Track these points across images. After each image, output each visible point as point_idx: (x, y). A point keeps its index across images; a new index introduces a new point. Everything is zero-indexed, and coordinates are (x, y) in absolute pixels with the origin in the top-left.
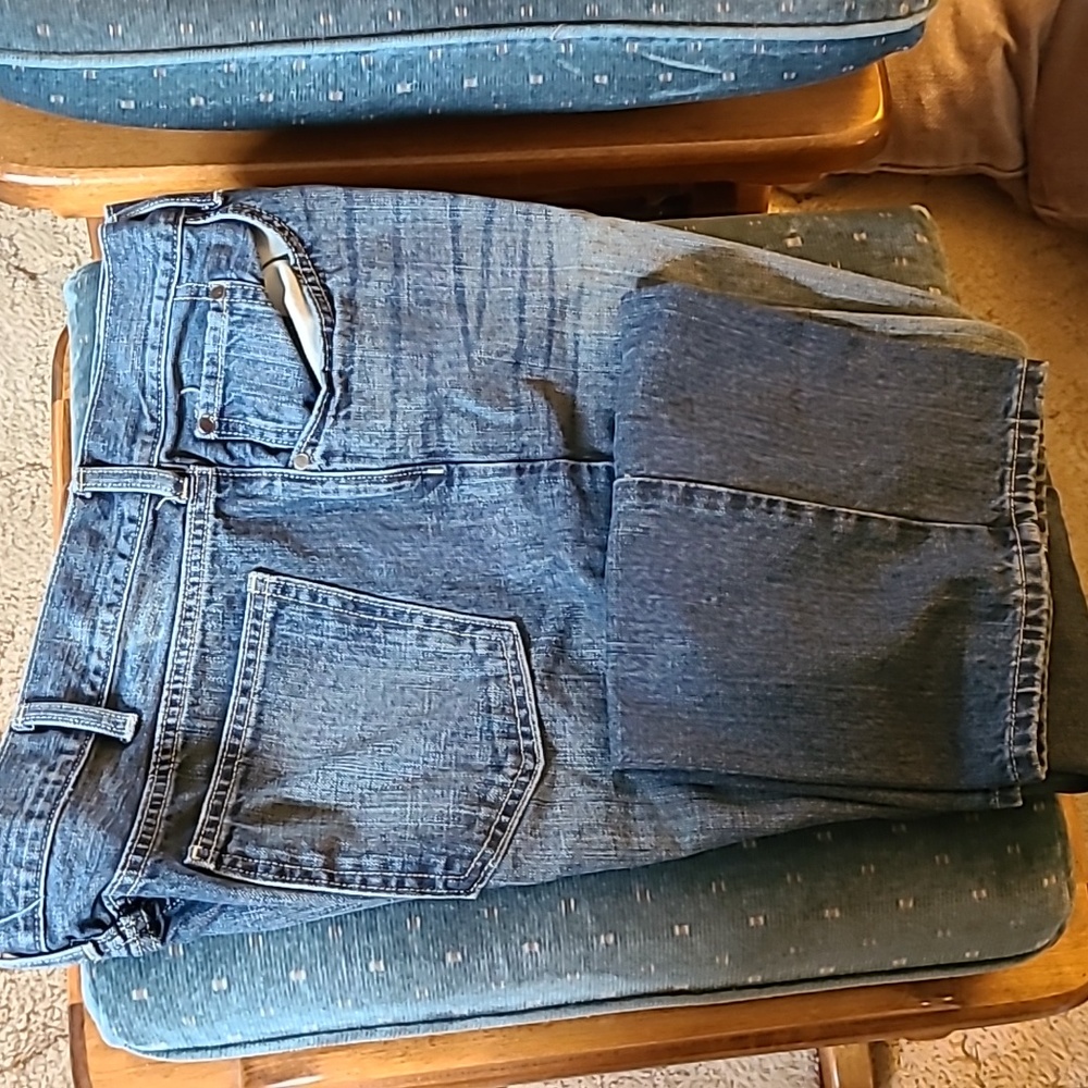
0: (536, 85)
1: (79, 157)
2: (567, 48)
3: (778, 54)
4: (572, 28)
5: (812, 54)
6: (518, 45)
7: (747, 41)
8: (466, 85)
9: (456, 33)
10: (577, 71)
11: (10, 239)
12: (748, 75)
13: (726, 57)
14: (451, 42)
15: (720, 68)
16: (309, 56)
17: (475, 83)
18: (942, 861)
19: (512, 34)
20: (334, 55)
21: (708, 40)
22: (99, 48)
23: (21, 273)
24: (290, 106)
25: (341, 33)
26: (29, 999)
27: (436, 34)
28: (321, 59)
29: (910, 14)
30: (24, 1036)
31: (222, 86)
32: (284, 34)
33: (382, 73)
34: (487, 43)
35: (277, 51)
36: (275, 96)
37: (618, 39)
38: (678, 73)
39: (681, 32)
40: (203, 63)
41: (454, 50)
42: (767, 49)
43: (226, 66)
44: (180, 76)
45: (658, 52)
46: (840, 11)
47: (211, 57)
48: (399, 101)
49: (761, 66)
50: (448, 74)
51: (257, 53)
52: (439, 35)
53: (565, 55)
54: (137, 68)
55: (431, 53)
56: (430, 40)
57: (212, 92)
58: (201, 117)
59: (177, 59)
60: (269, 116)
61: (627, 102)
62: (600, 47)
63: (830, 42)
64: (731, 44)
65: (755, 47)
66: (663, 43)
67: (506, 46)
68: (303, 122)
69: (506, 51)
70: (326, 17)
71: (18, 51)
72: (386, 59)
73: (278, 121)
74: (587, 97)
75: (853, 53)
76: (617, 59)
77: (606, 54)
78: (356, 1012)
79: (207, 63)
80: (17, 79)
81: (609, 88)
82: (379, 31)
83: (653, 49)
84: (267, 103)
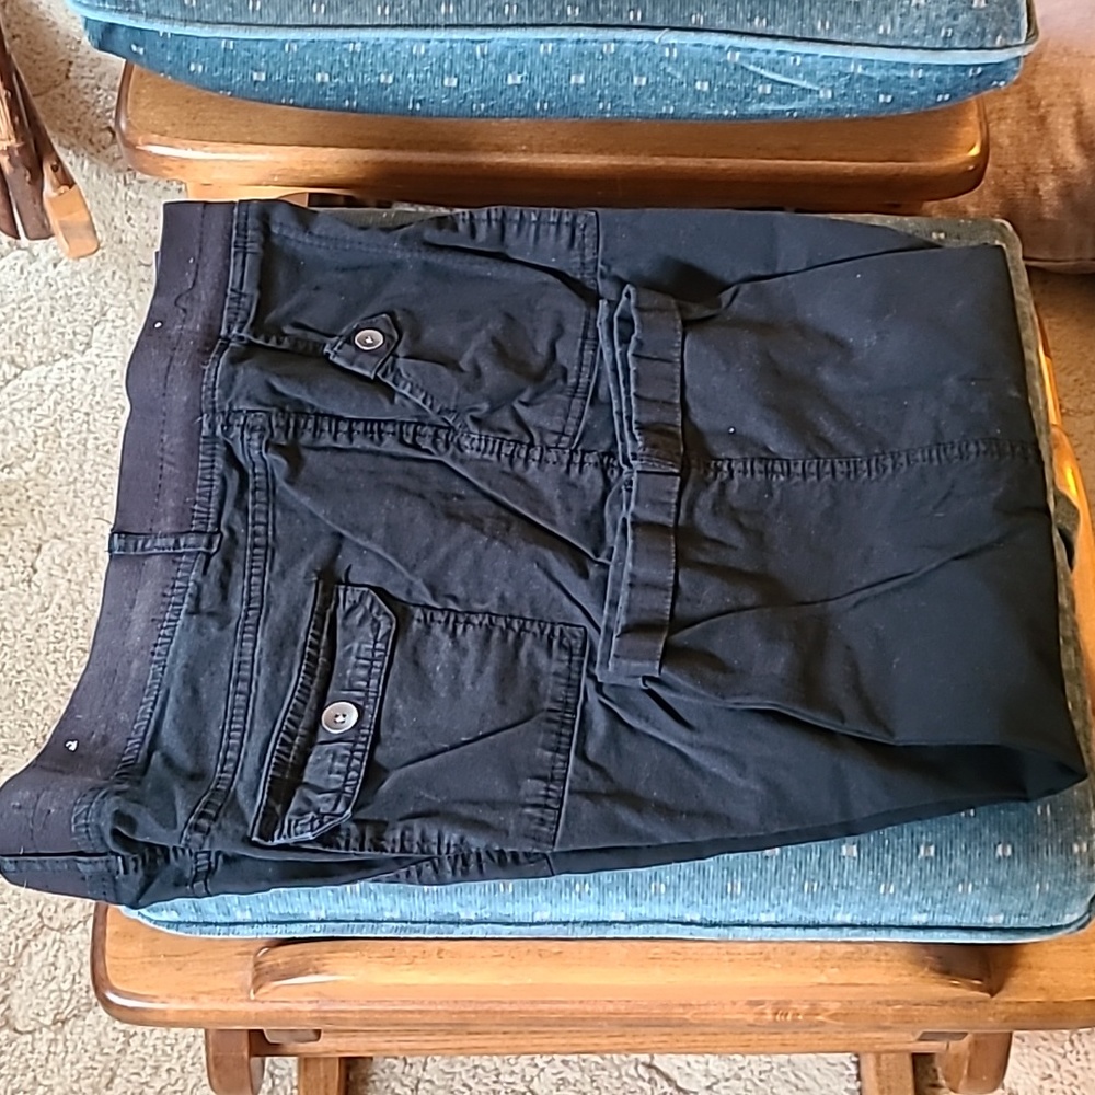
0: (639, 87)
1: (215, 133)
2: (671, 52)
3: (874, 75)
4: (677, 33)
5: (906, 77)
6: (625, 45)
7: (844, 58)
8: (573, 80)
9: (567, 29)
10: (679, 75)
12: (845, 95)
13: (823, 73)
14: (562, 36)
15: (817, 84)
16: (429, 41)
17: (581, 80)
18: (967, 814)
19: (620, 34)
20: (452, 41)
21: (807, 55)
22: (237, 20)
24: (408, 91)
25: (461, 22)
26: (75, 960)
27: (547, 29)
28: (440, 45)
29: (1007, 47)
30: (66, 996)
31: (346, 65)
32: (407, 18)
33: (494, 62)
34: (596, 41)
35: (400, 34)
36: (394, 78)
37: (720, 48)
38: (776, 86)
39: (782, 45)
40: (330, 41)
41: (564, 46)
42: (864, 69)
43: (352, 45)
44: (308, 52)
45: (756, 64)
46: (936, 37)
47: (338, 35)
48: (510, 93)
49: (858, 85)
50: (556, 69)
51: (382, 34)
52: (550, 29)
53: (669, 59)
54: (270, 40)
55: (542, 46)
56: (542, 34)
57: (336, 69)
58: (325, 94)
59: (309, 35)
60: (386, 98)
61: (726, 112)
62: (702, 54)
63: (926, 67)
64: (829, 60)
65: (852, 66)
66: (763, 54)
67: (613, 45)
68: (418, 106)
69: (613, 50)
70: (448, 6)
71: (166, 18)
72: (499, 49)
73: (395, 104)
74: (688, 104)
75: (948, 81)
76: (718, 68)
77: (707, 61)
78: (364, 900)
79: (335, 41)
80: (163, 46)
81: (709, 95)
82: (495, 22)
83: (753, 60)
84: (387, 85)
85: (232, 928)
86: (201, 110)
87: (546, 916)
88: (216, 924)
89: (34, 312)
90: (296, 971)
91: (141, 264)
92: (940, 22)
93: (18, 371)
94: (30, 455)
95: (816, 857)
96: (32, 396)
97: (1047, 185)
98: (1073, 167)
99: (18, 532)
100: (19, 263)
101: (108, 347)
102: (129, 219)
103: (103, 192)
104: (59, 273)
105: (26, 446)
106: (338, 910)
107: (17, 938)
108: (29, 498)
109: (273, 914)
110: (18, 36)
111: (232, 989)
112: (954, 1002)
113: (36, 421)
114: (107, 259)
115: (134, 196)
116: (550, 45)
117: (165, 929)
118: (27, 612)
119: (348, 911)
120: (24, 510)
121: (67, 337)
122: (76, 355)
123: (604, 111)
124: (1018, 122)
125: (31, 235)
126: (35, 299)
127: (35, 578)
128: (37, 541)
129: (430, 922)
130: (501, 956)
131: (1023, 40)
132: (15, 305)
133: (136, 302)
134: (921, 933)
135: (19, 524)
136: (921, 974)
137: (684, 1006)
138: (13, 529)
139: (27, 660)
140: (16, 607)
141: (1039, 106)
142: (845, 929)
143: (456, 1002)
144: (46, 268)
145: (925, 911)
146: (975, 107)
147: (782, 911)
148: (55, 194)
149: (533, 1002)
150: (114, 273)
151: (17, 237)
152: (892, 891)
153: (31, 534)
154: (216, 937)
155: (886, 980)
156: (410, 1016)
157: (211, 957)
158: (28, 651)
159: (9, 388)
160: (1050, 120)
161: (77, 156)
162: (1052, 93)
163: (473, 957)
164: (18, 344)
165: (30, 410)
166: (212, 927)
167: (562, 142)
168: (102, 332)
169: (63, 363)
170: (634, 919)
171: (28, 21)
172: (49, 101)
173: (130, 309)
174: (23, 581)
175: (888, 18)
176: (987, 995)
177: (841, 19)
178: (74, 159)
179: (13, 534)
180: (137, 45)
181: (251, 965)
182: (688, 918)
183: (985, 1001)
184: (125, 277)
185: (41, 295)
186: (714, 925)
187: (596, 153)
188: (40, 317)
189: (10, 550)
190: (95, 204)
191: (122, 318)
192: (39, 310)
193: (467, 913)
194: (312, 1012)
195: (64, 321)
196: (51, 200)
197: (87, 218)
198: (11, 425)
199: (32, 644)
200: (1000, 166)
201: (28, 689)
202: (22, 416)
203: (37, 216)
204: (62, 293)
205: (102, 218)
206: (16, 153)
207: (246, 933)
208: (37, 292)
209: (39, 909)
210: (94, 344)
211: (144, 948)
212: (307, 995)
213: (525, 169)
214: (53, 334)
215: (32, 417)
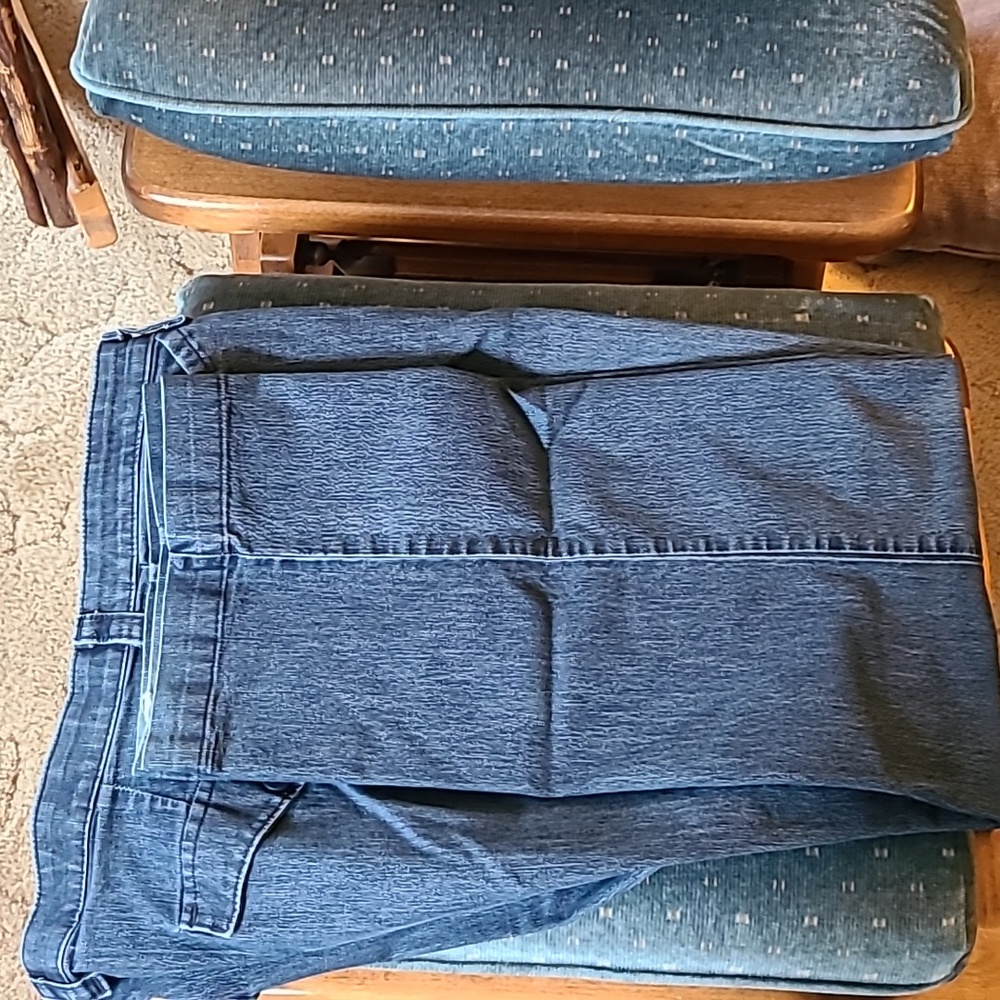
0: (594, 159)
1: (209, 184)
2: (623, 130)
3: (812, 150)
4: (629, 113)
5: (843, 152)
6: (580, 124)
7: (784, 136)
8: (532, 153)
9: (527, 110)
10: (630, 149)
11: (176, 238)
12: (785, 166)
13: (766, 148)
14: (522, 117)
15: (760, 156)
16: (399, 119)
17: (540, 153)
18: (848, 888)
19: (576, 114)
20: (420, 119)
21: (749, 133)
22: (226, 99)
23: (181, 268)
24: (380, 159)
25: (428, 102)
27: (509, 109)
28: (410, 123)
29: (939, 125)
31: (325, 138)
32: (380, 99)
33: (459, 137)
34: (553, 120)
35: (372, 113)
36: (368, 150)
37: (669, 126)
38: (720, 159)
39: (725, 125)
40: (310, 118)
41: (523, 124)
42: (803, 145)
43: (329, 122)
44: (290, 127)
45: (703, 140)
46: (872, 118)
47: (317, 112)
48: (474, 163)
49: (796, 159)
50: (517, 143)
51: (356, 113)
52: (512, 110)
53: (621, 136)
54: (255, 117)
55: (504, 125)
56: (502, 114)
57: (316, 141)
58: (306, 161)
59: (289, 113)
60: (361, 165)
61: (674, 180)
62: (652, 131)
63: (862, 144)
64: (770, 138)
65: (792, 143)
66: (708, 132)
67: (569, 124)
69: (569, 128)
70: (417, 87)
71: (161, 96)
72: (464, 127)
73: (370, 170)
74: (638, 173)
75: (883, 155)
76: (666, 143)
77: (657, 137)
79: (314, 118)
80: (159, 118)
81: (658, 166)
82: (461, 103)
83: (699, 137)
84: (362, 156)
87: (477, 957)
91: (158, 235)
92: (876, 103)
93: (50, 337)
94: (60, 418)
95: (711, 921)
96: (61, 362)
97: (992, 187)
99: (48, 491)
101: (128, 316)
105: (55, 409)
108: (58, 458)
110: (50, 6)
113: (65, 386)
114: (129, 231)
116: (511, 123)
118: (55, 567)
120: (53, 470)
121: (92, 306)
122: (101, 323)
123: (561, 177)
125: (58, 224)
126: (64, 268)
127: (64, 534)
128: (66, 500)
131: (955, 117)
132: (46, 274)
133: (153, 273)
134: (805, 985)
135: (49, 483)
138: (44, 488)
139: (56, 610)
141: (991, 107)
142: (738, 979)
145: (808, 968)
147: (682, 962)
148: (77, 191)
150: (135, 243)
151: (45, 224)
152: (778, 951)
153: (60, 492)
158: (56, 602)
159: (41, 354)
163: (415, 980)
164: (49, 311)
165: (59, 375)
168: (123, 301)
169: (88, 331)
173: (149, 279)
174: (53, 537)
175: (827, 99)
177: (783, 99)
179: (44, 493)
180: (136, 115)
184: (144, 248)
185: (69, 264)
187: (554, 210)
188: (68, 286)
189: (42, 507)
191: (142, 288)
192: (67, 279)
195: (89, 290)
196: (75, 196)
197: (106, 213)
198: (42, 388)
199: (60, 595)
201: (57, 637)
202: (52, 379)
203: (63, 209)
204: (87, 263)
206: (41, 158)
208: (66, 261)
210: (116, 313)
213: (490, 222)
214: (80, 302)
215: (62, 382)
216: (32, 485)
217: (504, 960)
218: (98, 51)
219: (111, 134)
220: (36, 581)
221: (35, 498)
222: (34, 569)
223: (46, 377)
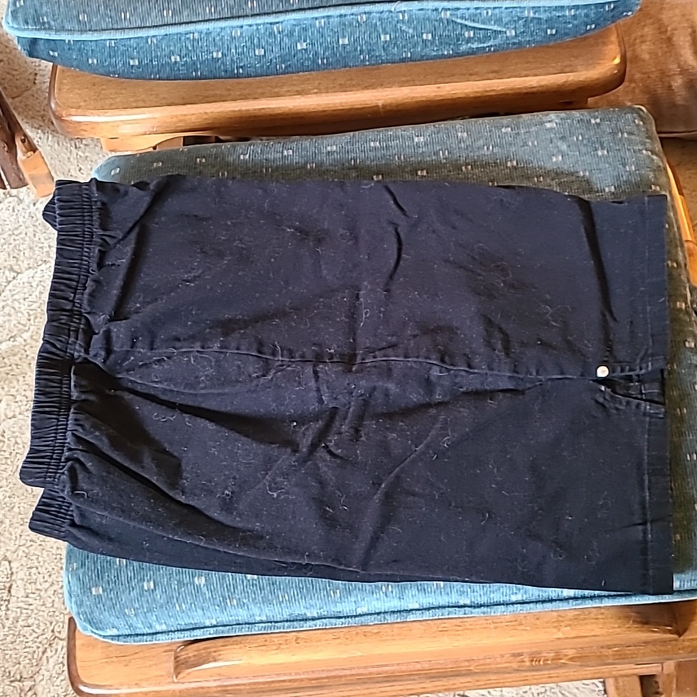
0: (386, 42)
2: (404, 16)
3: (542, 16)
4: (406, 3)
5: (564, 16)
6: (372, 15)
7: (520, 7)
8: (341, 43)
9: (332, 8)
10: (411, 31)
12: (524, 32)
13: (507, 19)
14: (329, 14)
15: (504, 27)
16: (242, 27)
17: (346, 41)
19: (368, 8)
20: (257, 25)
21: (495, 8)
22: (115, 26)
24: (233, 61)
25: (261, 12)
27: (319, 10)
28: (250, 28)
31: (190, 48)
32: (226, 13)
33: (287, 36)
34: (352, 14)
35: (222, 24)
36: (222, 53)
37: (436, 10)
38: (476, 31)
39: (477, 4)
40: (177, 34)
41: (332, 20)
42: (535, 13)
43: (192, 35)
44: (164, 43)
45: (462, 18)
47: (182, 29)
48: (300, 55)
49: (532, 25)
50: (329, 36)
51: (211, 26)
52: (322, 10)
53: (403, 21)
54: (138, 38)
55: (317, 22)
56: (315, 14)
57: (184, 52)
58: (179, 70)
59: (162, 31)
60: (220, 67)
61: (446, 53)
62: (425, 15)
63: (576, 7)
64: (511, 10)
65: (526, 12)
66: (465, 11)
67: (364, 17)
68: (241, 71)
69: (365, 20)
70: (252, 2)
71: (68, 30)
72: (289, 27)
73: (226, 71)
74: (419, 49)
75: (593, 16)
76: (437, 24)
77: (428, 19)
78: (240, 610)
79: (180, 33)
80: (69, 49)
81: (432, 42)
82: (284, 9)
83: (459, 16)
84: (218, 59)
85: (154, 636)
86: (103, 89)
87: (365, 610)
88: (143, 635)
89: (23, 235)
90: (201, 661)
93: (15, 274)
94: (27, 328)
96: (26, 290)
97: (677, 82)
98: (693, 68)
99: (21, 379)
100: (12, 205)
102: (80, 170)
103: (62, 154)
104: (37, 209)
105: (23, 322)
106: (224, 618)
107: (38, 647)
108: (27, 356)
109: (181, 625)
110: (2, 61)
111: (162, 676)
112: (654, 642)
113: (29, 306)
115: (82, 155)
116: (323, 21)
117: (110, 641)
119: (231, 618)
120: (24, 364)
121: (45, 250)
123: (364, 60)
124: (654, 44)
125: (13, 186)
126: (23, 227)
129: (287, 621)
130: (339, 638)
132: (10, 233)
134: (624, 599)
135: (22, 373)
136: (627, 626)
137: (468, 661)
138: (18, 377)
140: (23, 428)
141: (666, 31)
142: (571, 601)
143: (313, 672)
144: (29, 207)
146: (615, 32)
147: (526, 593)
148: (25, 158)
149: (366, 667)
151: (4, 188)
154: (145, 643)
155: (604, 631)
156: (283, 684)
157: (147, 655)
159: (10, 287)
160: (674, 39)
161: (44, 133)
162: (674, 21)
163: (320, 641)
164: (14, 257)
165: (25, 299)
166: (140, 637)
167: (340, 85)
169: (43, 267)
170: (425, 607)
171: (8, 50)
172: (24, 100)
176: (675, 636)
178: (42, 135)
179: (18, 381)
180: (53, 51)
181: (173, 658)
182: (462, 603)
183: (676, 640)
185: (27, 224)
186: (481, 606)
187: (363, 89)
188: (27, 239)
189: (17, 391)
190: (58, 162)
192: (26, 234)
193: (311, 613)
194: (216, 687)
195: (42, 240)
196: (23, 162)
197: (47, 171)
198: (13, 310)
200: (644, 74)
202: (20, 303)
203: (16, 174)
205: (62, 170)
207: (163, 639)
208: (24, 222)
209: (51, 628)
211: (102, 653)
212: (211, 676)
214: (37, 249)
215: (26, 304)
216: (9, 376)
217: (386, 610)
218: (21, 6)
219: (50, 136)
220: (16, 443)
221: (12, 385)
222: (15, 435)
223: (15, 302)
